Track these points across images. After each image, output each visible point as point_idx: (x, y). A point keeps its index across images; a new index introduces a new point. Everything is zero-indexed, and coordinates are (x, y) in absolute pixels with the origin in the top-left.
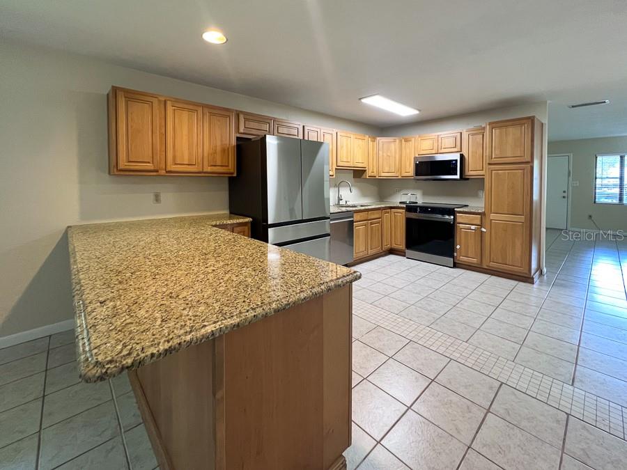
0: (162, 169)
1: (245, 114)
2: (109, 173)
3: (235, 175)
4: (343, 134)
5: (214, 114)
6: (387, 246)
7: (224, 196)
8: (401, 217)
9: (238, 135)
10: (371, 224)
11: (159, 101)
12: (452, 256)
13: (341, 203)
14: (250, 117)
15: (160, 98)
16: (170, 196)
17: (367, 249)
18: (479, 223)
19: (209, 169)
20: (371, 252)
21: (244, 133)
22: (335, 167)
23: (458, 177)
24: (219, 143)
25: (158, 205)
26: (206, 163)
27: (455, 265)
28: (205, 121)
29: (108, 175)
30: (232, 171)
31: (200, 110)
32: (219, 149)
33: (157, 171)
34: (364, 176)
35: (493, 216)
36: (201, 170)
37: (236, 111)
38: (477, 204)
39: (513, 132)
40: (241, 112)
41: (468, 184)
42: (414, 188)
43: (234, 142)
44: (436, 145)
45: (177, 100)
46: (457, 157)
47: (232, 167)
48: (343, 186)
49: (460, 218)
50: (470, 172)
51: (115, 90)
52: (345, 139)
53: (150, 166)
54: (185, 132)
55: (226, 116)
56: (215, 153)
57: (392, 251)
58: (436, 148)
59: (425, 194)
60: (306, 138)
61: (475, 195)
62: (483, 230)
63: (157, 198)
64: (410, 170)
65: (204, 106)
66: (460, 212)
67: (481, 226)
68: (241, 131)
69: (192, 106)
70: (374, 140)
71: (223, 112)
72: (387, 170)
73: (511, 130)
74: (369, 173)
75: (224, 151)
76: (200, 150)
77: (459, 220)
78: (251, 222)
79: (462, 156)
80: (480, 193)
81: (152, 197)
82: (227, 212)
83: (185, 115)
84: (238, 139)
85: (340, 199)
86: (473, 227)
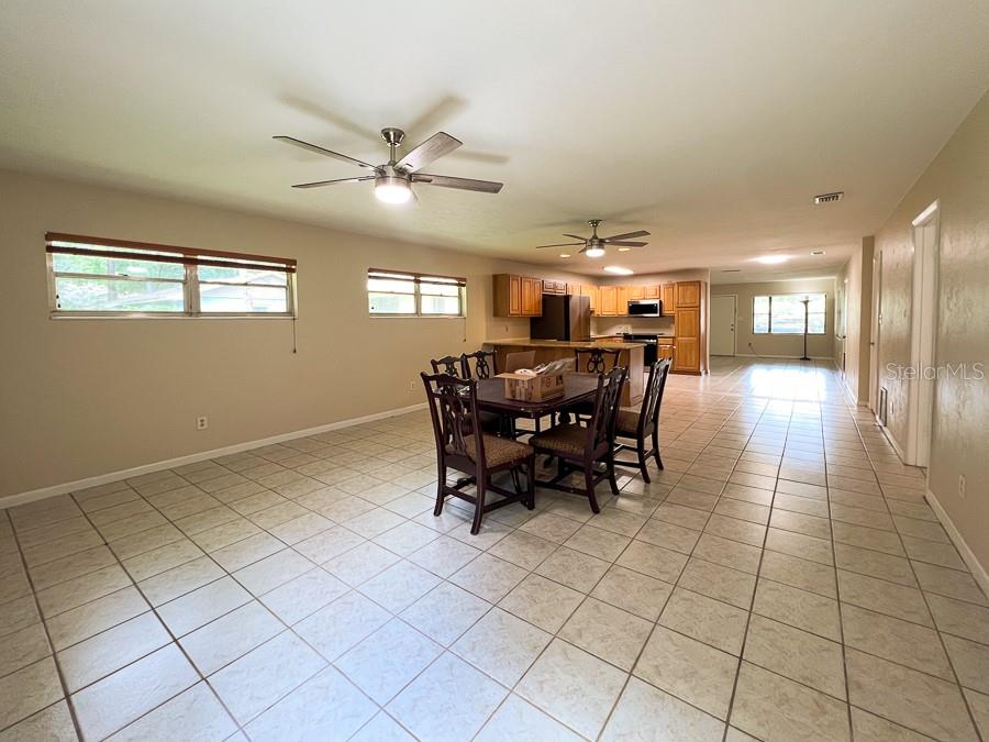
3: (541, 316)
9: (543, 293)
11: (520, 279)
18: (672, 343)
23: (658, 315)
24: (536, 298)
35: (680, 338)
38: (670, 333)
39: (691, 289)
41: (666, 320)
42: (626, 323)
43: (541, 297)
44: (643, 293)
46: (657, 302)
49: (661, 341)
50: (665, 312)
55: (539, 283)
58: (640, 296)
59: (633, 328)
61: (669, 327)
62: (674, 347)
64: (624, 311)
66: (660, 338)
67: (673, 345)
68: (544, 290)
70: (598, 286)
72: (607, 309)
73: (689, 287)
74: (596, 313)
77: (659, 342)
79: (661, 302)
80: (672, 325)
84: (543, 295)
86: (668, 346)
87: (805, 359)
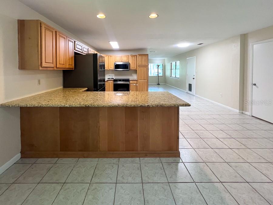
0: (55, 67)
3: (74, 69)
8: (111, 84)
11: (55, 32)
14: (77, 43)
18: (136, 83)
19: (68, 67)
23: (129, 69)
24: (70, 55)
28: (67, 44)
29: (18, 70)
31: (66, 38)
47: (73, 66)
50: (132, 68)
53: (52, 65)
56: (70, 59)
58: (121, 60)
64: (113, 67)
66: (131, 80)
69: (64, 35)
71: (71, 40)
73: (143, 57)
76: (66, 58)
77: (131, 83)
81: (37, 82)
82: (62, 87)
83: (62, 40)
84: (75, 53)
87: (159, 84)
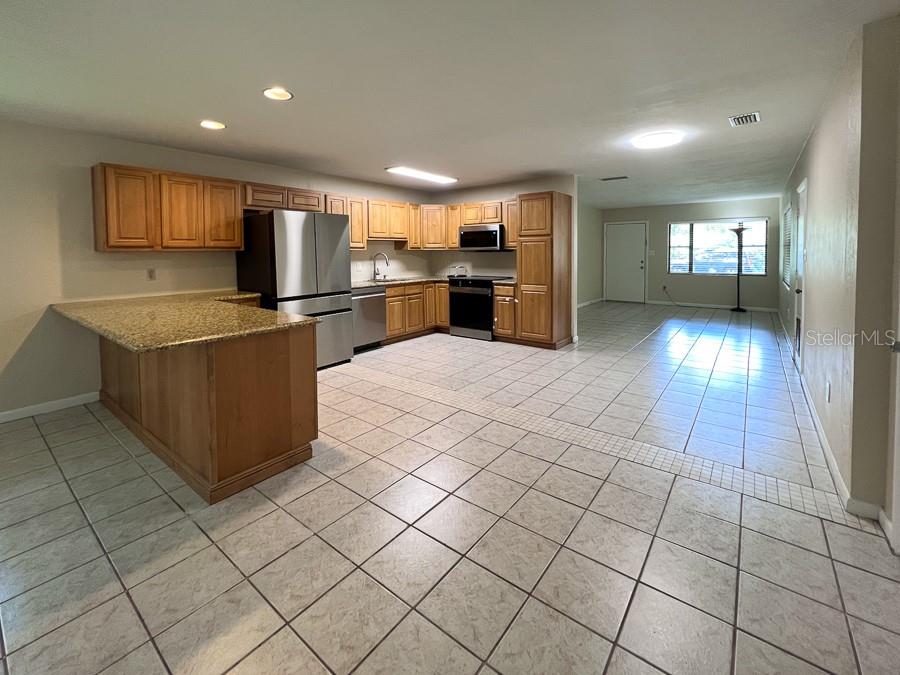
0: (157, 245)
1: (253, 185)
2: (96, 249)
3: (242, 249)
4: (374, 202)
5: (217, 187)
6: (430, 323)
7: (230, 270)
8: (444, 291)
9: (246, 208)
10: (409, 299)
11: (154, 176)
12: (491, 330)
13: (378, 277)
14: (259, 188)
15: (154, 173)
16: (165, 273)
17: (404, 326)
18: (512, 294)
19: (212, 244)
20: (409, 330)
21: (252, 205)
22: (366, 238)
23: (498, 247)
24: (222, 217)
25: (152, 282)
26: (208, 236)
27: (494, 339)
28: (206, 196)
29: (93, 252)
30: (239, 245)
31: (200, 183)
32: (222, 223)
33: (152, 247)
34: (405, 248)
35: (523, 287)
36: (202, 244)
37: (243, 182)
39: (538, 205)
40: (248, 183)
43: (240, 214)
44: (479, 214)
45: (174, 174)
46: (496, 227)
47: (238, 241)
48: (380, 259)
49: (498, 290)
51: (104, 167)
52: (378, 208)
53: (144, 242)
54: (183, 206)
55: (230, 189)
56: (219, 226)
57: (437, 329)
58: (480, 218)
59: (474, 267)
60: (329, 212)
61: (510, 269)
62: (517, 301)
63: (151, 275)
64: (455, 241)
65: (204, 179)
66: (497, 284)
67: (514, 297)
68: (249, 202)
69: (192, 179)
70: (416, 206)
71: (228, 184)
72: (432, 240)
73: (535, 203)
74: (410, 245)
75: (228, 224)
76: (201, 226)
77: (496, 292)
78: (261, 298)
79: (502, 227)
81: (145, 272)
82: (236, 288)
83: (183, 189)
84: (245, 211)
85: (375, 274)
86: (508, 299)
87: (738, 310)
